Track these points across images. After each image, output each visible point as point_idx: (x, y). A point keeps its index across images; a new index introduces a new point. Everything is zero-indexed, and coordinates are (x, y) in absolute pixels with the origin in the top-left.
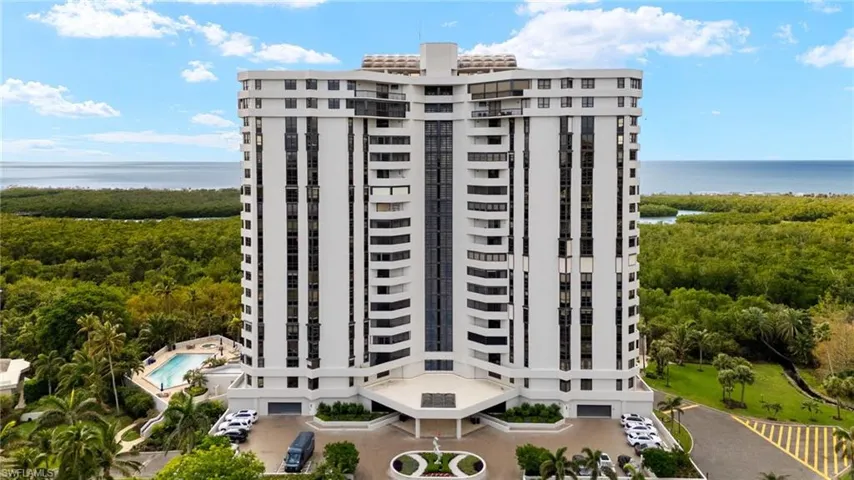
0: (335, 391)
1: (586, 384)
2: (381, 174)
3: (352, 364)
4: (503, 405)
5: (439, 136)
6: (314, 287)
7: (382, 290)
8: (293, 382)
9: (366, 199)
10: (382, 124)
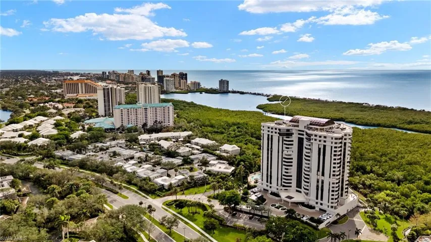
0: (275, 190)
1: (321, 204)
2: (287, 148)
3: (277, 185)
4: (304, 203)
5: (301, 141)
6: (271, 168)
7: (286, 172)
8: (267, 186)
9: (282, 153)
10: (287, 138)
